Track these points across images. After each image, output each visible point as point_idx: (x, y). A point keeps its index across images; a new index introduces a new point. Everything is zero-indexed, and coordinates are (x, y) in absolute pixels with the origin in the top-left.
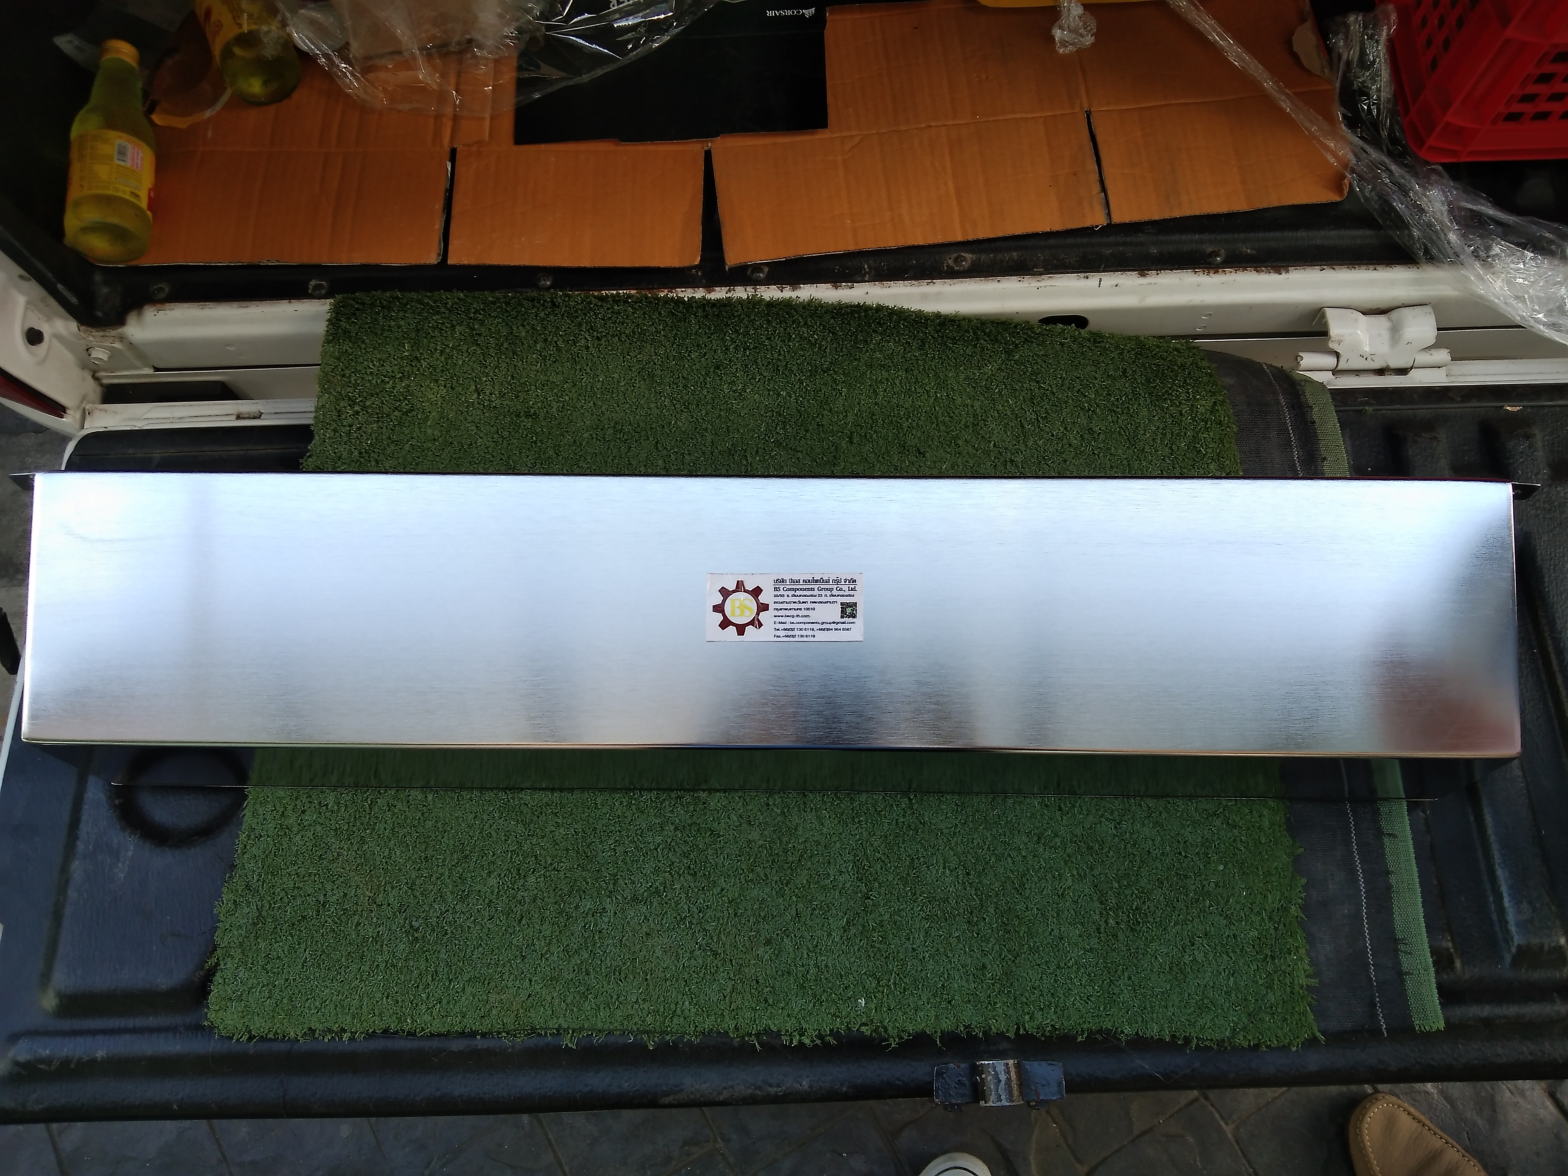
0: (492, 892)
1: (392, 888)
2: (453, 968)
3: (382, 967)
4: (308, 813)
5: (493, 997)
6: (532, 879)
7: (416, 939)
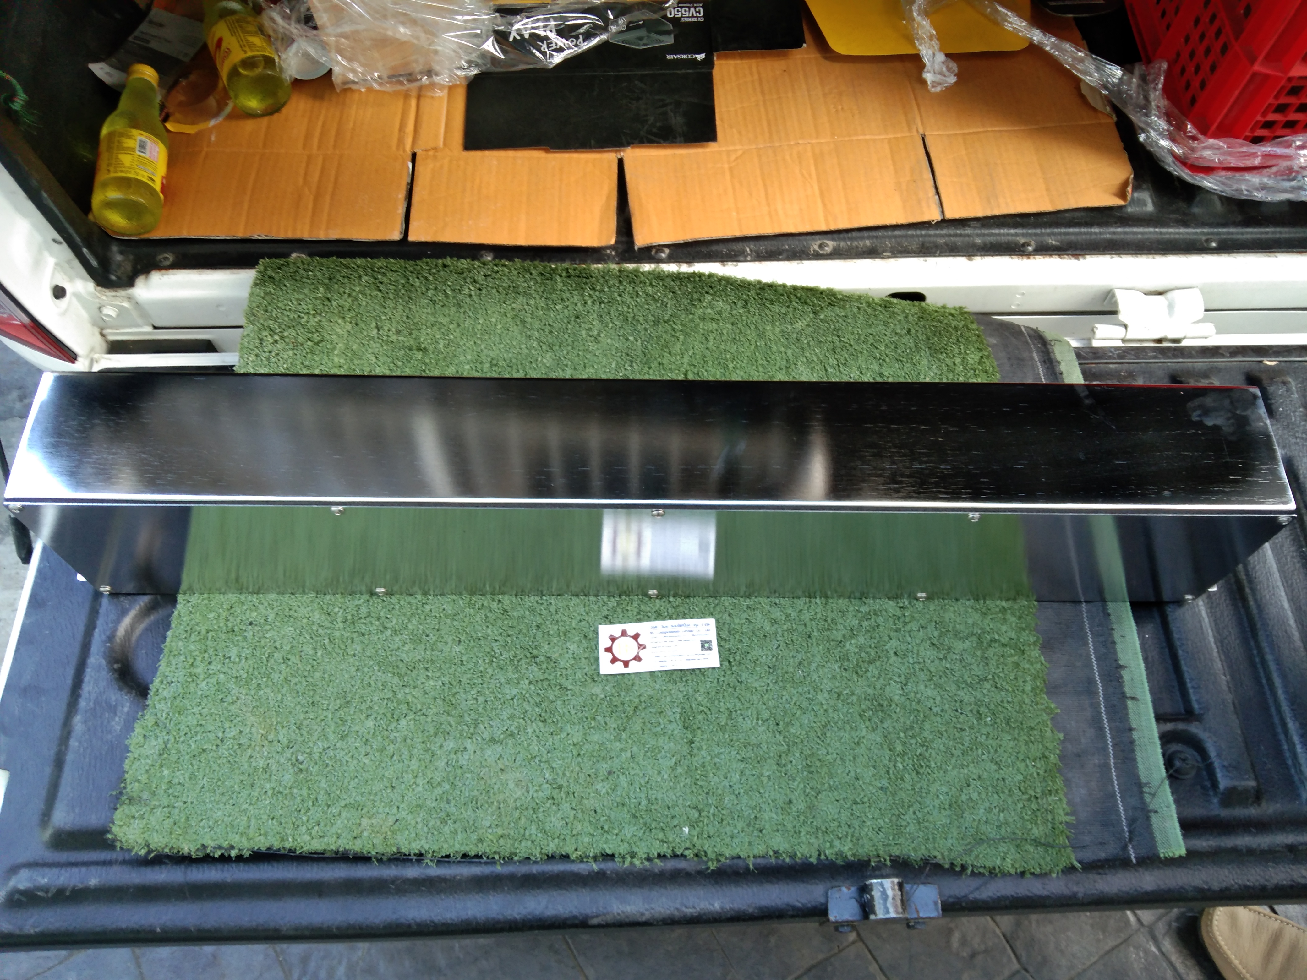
0: (369, 733)
1: (283, 727)
2: (332, 795)
3: (270, 793)
4: (214, 663)
5: (365, 822)
6: (403, 722)
7: (301, 770)
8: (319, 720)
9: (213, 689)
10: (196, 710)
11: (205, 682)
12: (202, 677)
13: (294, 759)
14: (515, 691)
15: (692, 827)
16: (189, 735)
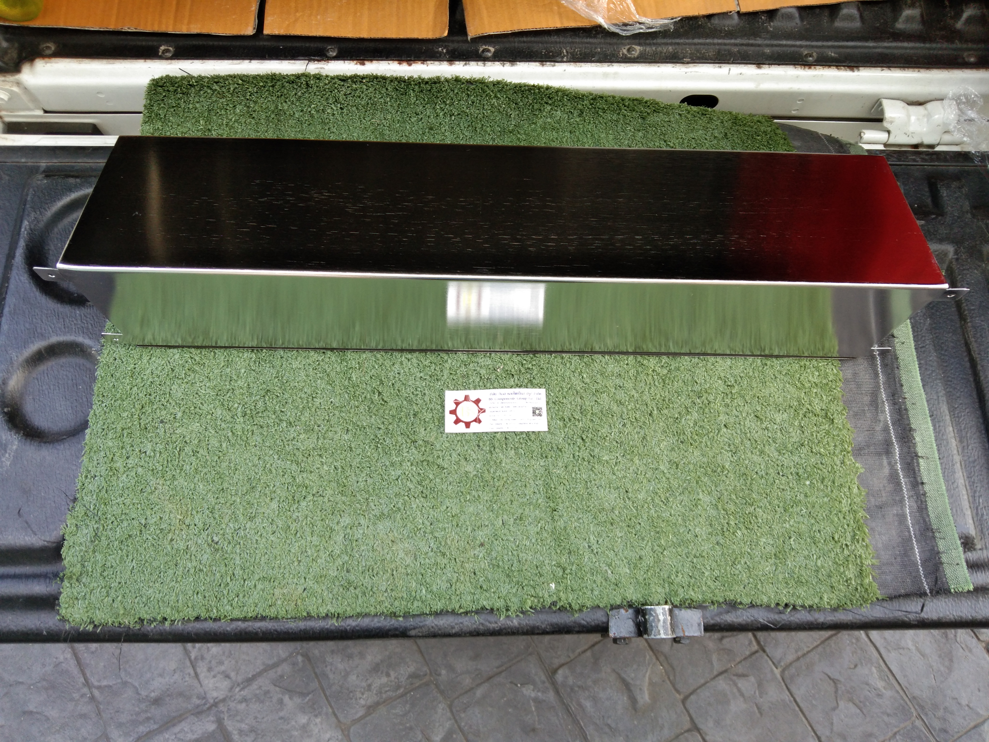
0: (274, 514)
1: (197, 512)
3: (192, 571)
4: (132, 458)
5: (277, 591)
7: (217, 550)
8: (228, 504)
9: (133, 482)
10: (119, 500)
11: (125, 475)
12: (122, 470)
13: (210, 541)
14: (399, 472)
15: (558, 583)
16: (116, 523)
